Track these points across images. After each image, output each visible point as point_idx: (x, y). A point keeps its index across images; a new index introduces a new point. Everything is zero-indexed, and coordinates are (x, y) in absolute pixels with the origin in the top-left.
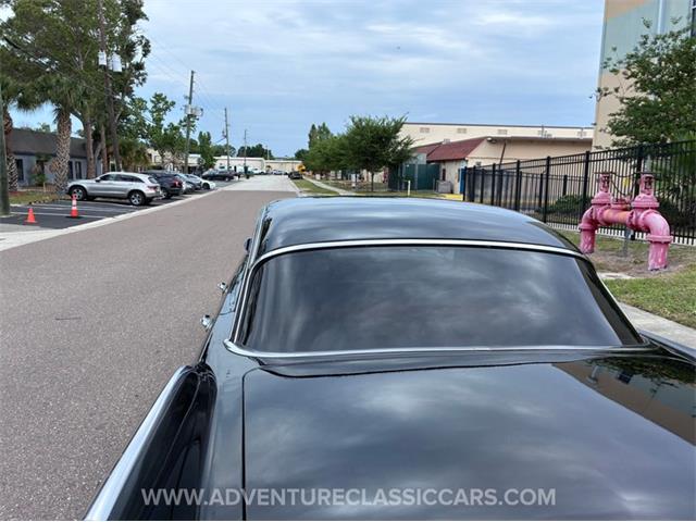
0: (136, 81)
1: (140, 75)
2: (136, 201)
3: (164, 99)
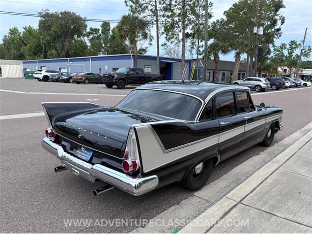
0: (276, 36)
2: (257, 90)
3: (295, 43)
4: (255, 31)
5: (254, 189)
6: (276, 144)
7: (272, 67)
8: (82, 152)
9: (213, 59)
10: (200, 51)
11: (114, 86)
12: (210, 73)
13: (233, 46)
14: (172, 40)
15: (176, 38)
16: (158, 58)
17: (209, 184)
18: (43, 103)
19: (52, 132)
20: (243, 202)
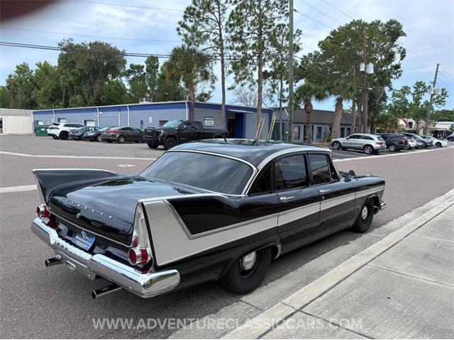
0: (394, 76)
1: (398, 72)
2: (367, 151)
3: (423, 85)
4: (362, 69)
5: (325, 292)
6: (376, 230)
7: (390, 119)
8: (82, 238)
9: (303, 107)
10: (284, 97)
11: (160, 147)
12: (299, 127)
13: (332, 90)
14: (243, 82)
15: (249, 79)
16: (223, 107)
17: (266, 285)
18: (34, 170)
19: (46, 210)
20: (303, 310)
